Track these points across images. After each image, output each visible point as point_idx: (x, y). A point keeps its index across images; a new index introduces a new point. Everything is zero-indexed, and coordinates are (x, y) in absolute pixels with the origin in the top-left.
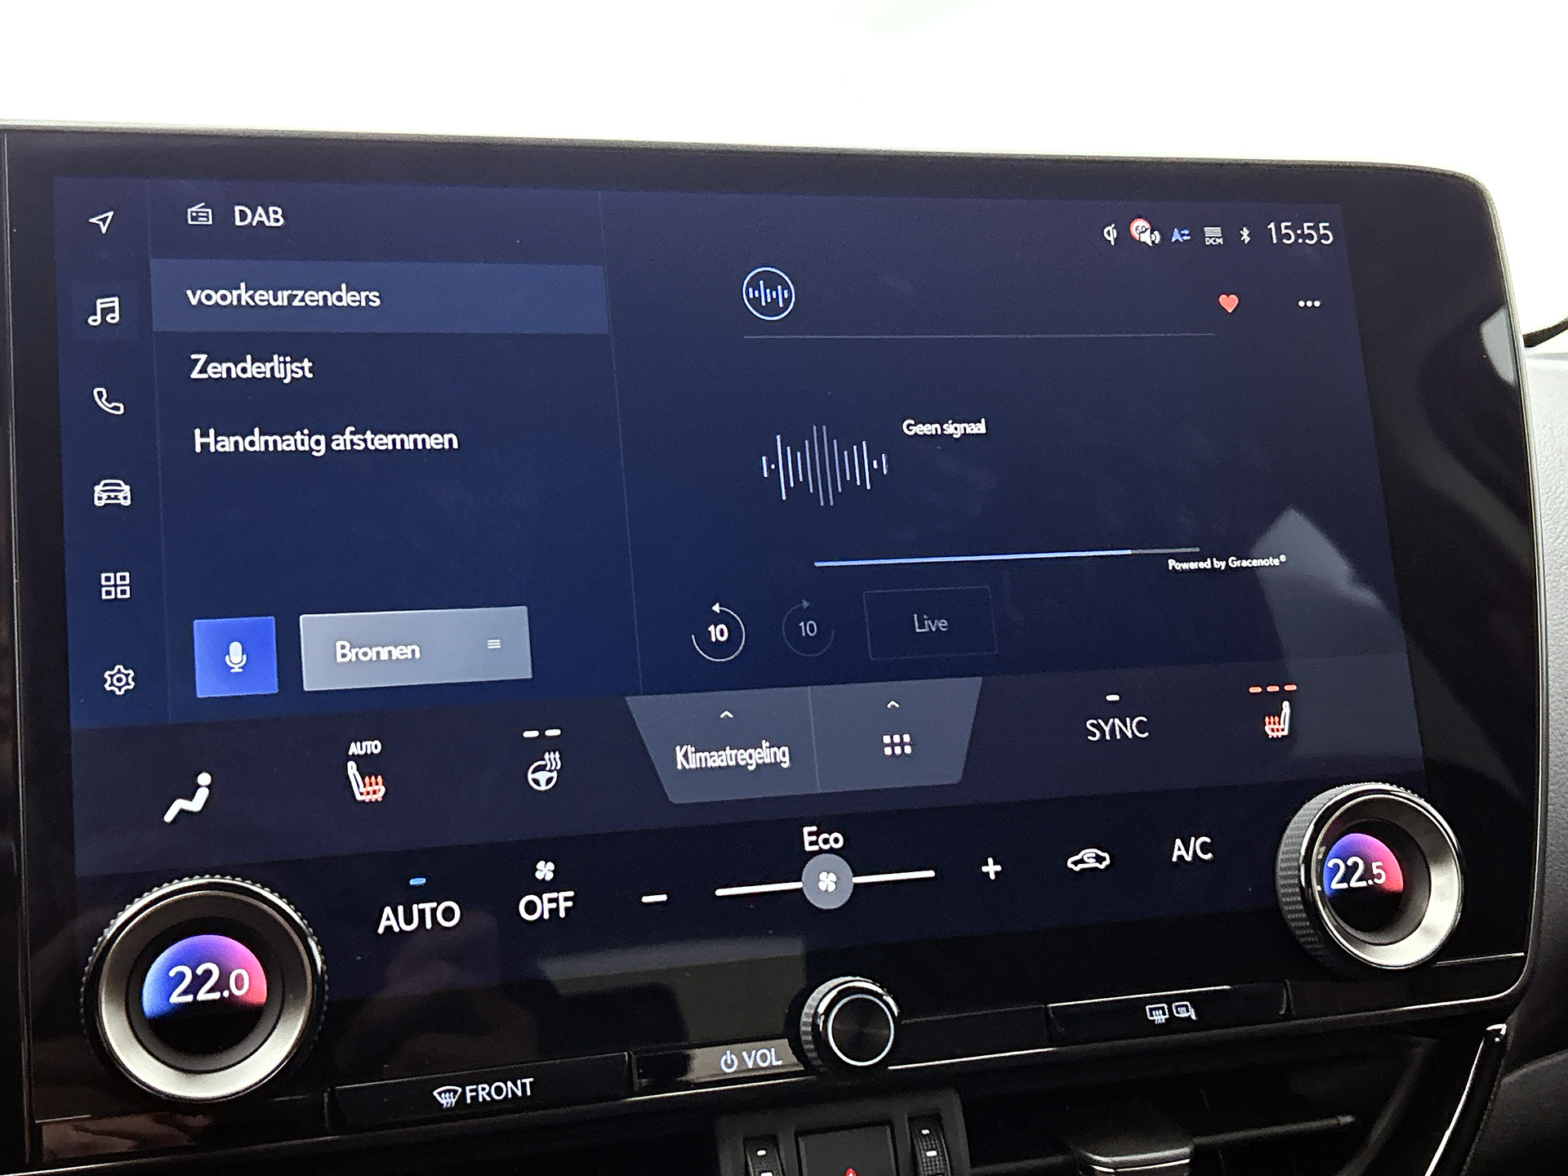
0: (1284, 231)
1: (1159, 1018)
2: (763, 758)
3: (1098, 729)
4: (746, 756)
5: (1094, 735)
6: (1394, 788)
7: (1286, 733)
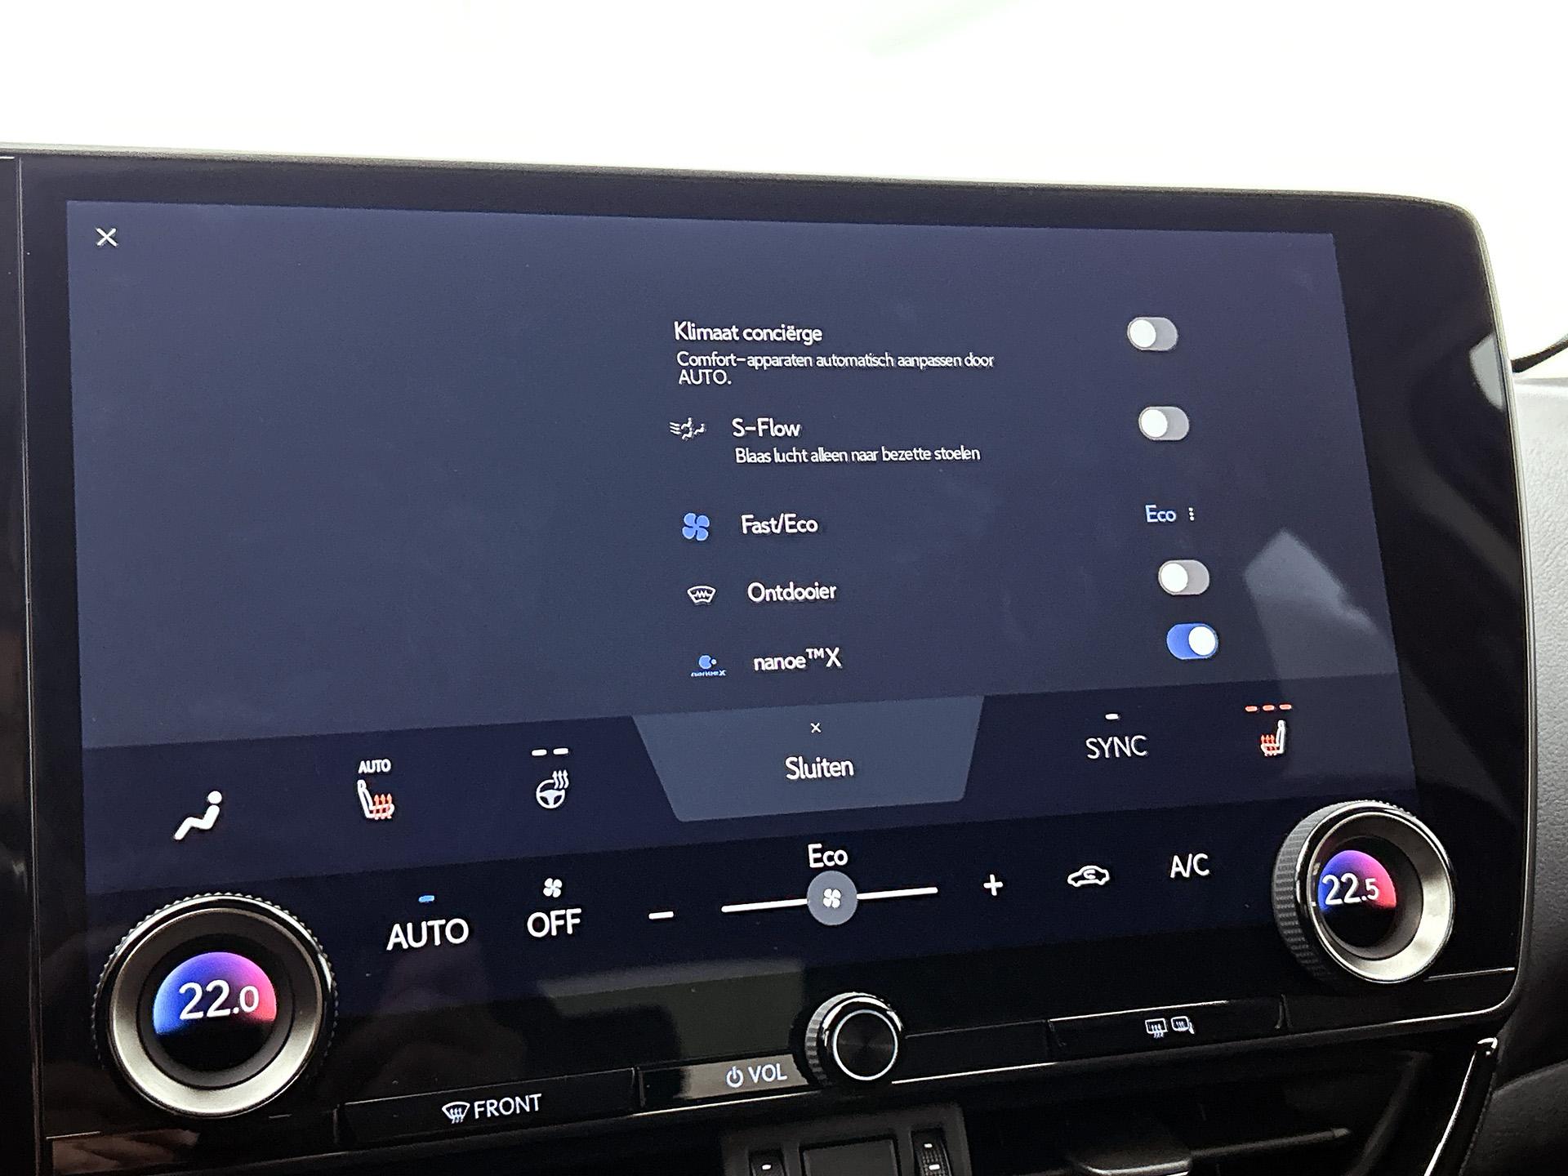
1: (1158, 1032)
3: (1098, 748)
5: (1094, 753)
6: (1387, 806)
7: (1281, 751)
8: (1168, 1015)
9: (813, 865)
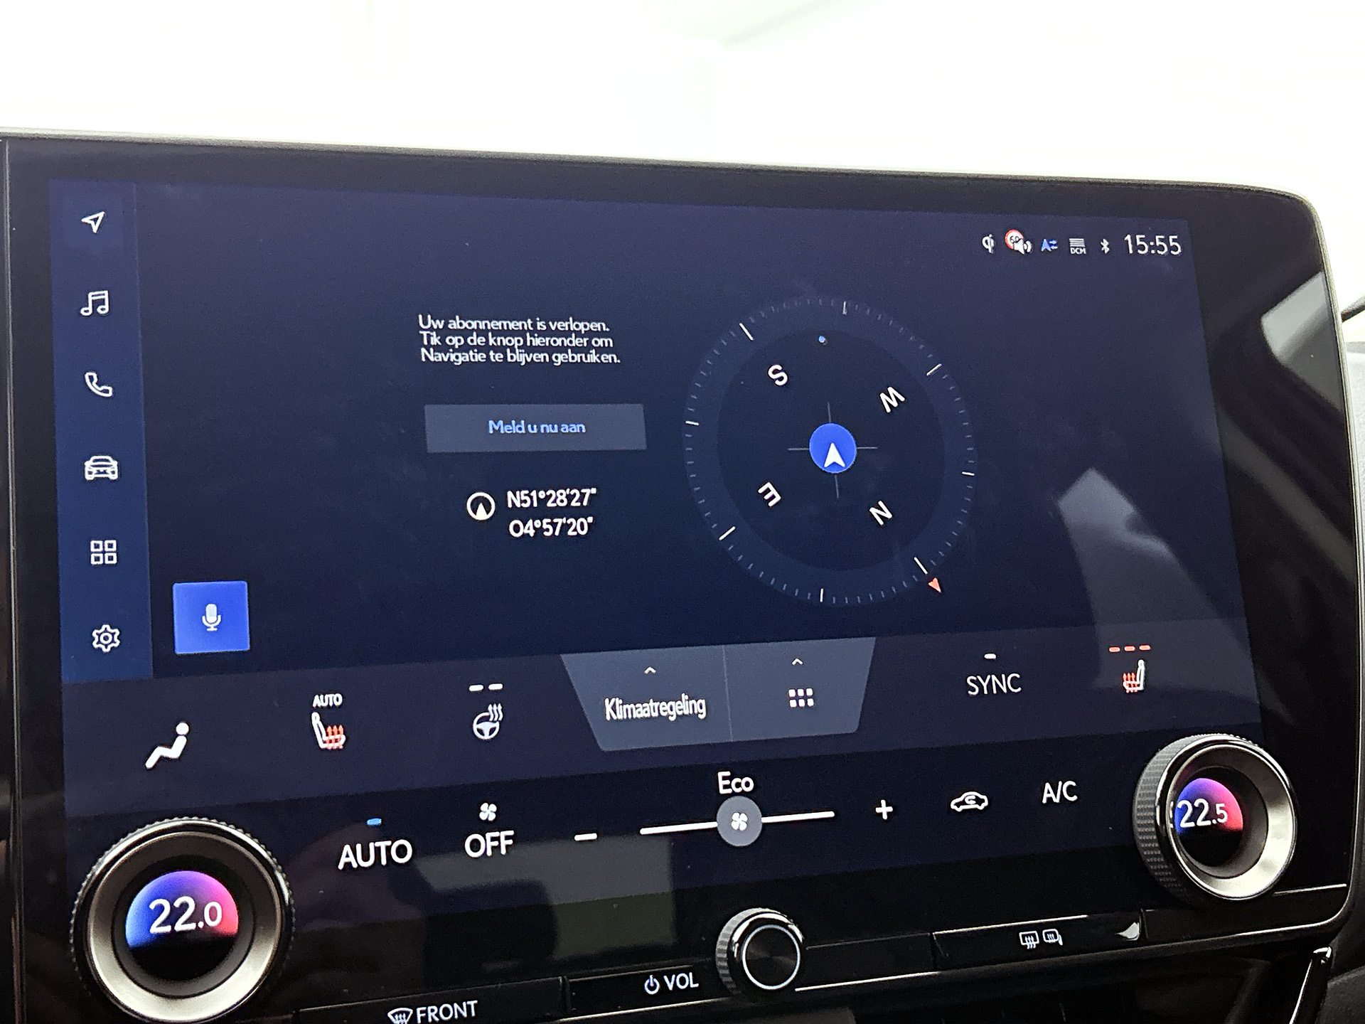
0: (1139, 243)
1: (1031, 943)
2: (682, 710)
3: (976, 684)
4: (668, 707)
5: (974, 690)
6: (1237, 738)
7: (1141, 688)
8: (1039, 928)
9: (722, 791)
